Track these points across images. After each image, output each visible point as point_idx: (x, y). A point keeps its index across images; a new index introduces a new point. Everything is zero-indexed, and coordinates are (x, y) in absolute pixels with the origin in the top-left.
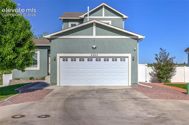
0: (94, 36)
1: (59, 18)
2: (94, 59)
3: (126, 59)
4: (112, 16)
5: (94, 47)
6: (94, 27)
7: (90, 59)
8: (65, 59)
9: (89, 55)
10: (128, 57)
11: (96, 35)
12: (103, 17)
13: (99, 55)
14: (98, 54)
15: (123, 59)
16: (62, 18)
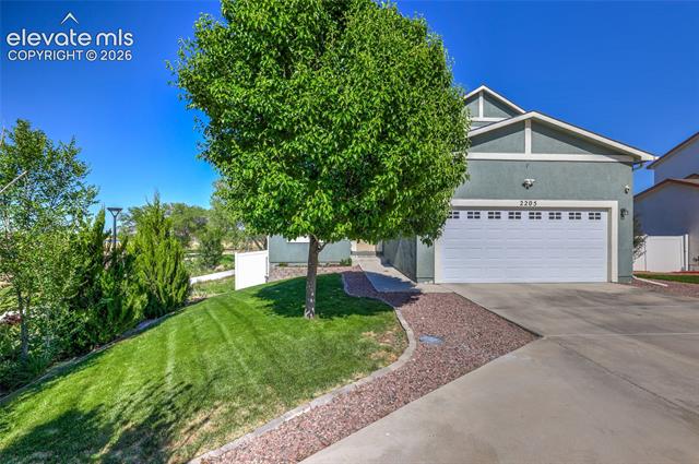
0: (528, 155)
2: (525, 214)
3: (604, 215)
5: (529, 181)
6: (528, 131)
7: (515, 214)
9: (516, 203)
10: (607, 210)
11: (532, 152)
13: (541, 203)
14: (538, 202)
15: (595, 214)
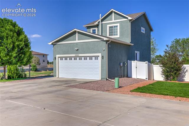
1: (83, 26)
2: (78, 58)
4: (120, 19)
6: (77, 34)
7: (75, 58)
8: (61, 58)
10: (99, 56)
11: (78, 40)
12: (113, 21)
14: (79, 55)
16: (85, 26)
